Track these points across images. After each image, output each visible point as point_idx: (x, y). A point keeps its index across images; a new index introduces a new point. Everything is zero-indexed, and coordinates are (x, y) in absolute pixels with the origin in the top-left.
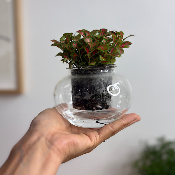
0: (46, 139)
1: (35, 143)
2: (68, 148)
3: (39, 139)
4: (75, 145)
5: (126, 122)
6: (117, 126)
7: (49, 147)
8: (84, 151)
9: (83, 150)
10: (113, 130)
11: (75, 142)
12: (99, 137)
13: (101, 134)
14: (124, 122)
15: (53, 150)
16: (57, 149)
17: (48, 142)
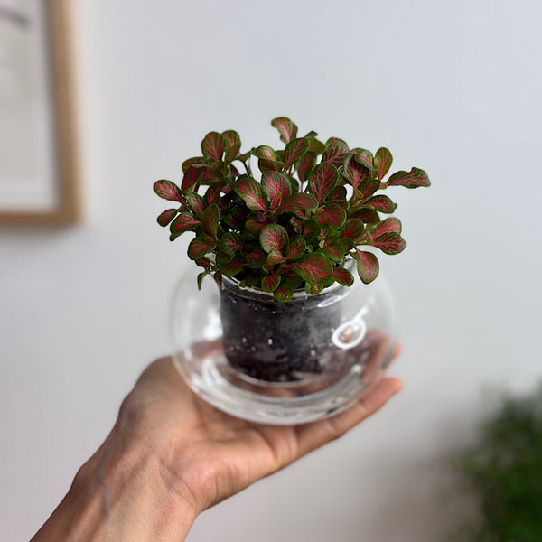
0: (162, 462)
1: (135, 472)
2: (215, 487)
3: (144, 461)
7: (169, 485)
11: (232, 469)
15: (179, 493)
16: (187, 489)
17: (166, 470)
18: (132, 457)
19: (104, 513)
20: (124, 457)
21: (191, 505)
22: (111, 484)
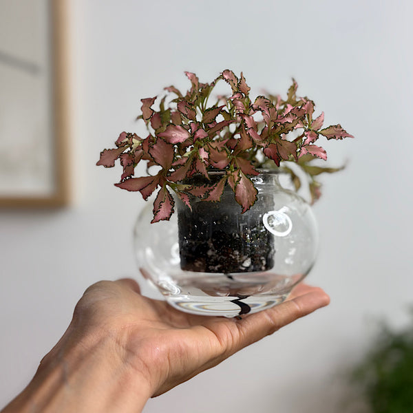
0: (118, 342)
1: (93, 350)
3: (101, 342)
4: (182, 353)
5: (302, 308)
6: (282, 314)
7: (125, 361)
8: (203, 365)
9: (202, 362)
10: (272, 322)
11: (183, 347)
12: (240, 333)
13: (244, 329)
14: (298, 307)
15: (133, 366)
16: (142, 363)
17: (122, 349)
18: (91, 339)
19: (63, 381)
20: (83, 340)
21: (146, 377)
22: (70, 361)
